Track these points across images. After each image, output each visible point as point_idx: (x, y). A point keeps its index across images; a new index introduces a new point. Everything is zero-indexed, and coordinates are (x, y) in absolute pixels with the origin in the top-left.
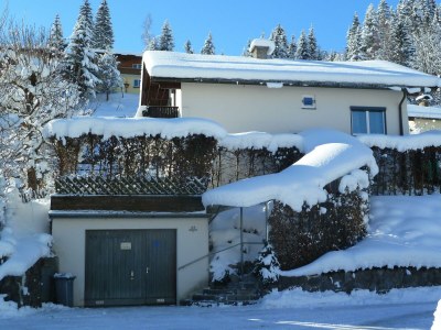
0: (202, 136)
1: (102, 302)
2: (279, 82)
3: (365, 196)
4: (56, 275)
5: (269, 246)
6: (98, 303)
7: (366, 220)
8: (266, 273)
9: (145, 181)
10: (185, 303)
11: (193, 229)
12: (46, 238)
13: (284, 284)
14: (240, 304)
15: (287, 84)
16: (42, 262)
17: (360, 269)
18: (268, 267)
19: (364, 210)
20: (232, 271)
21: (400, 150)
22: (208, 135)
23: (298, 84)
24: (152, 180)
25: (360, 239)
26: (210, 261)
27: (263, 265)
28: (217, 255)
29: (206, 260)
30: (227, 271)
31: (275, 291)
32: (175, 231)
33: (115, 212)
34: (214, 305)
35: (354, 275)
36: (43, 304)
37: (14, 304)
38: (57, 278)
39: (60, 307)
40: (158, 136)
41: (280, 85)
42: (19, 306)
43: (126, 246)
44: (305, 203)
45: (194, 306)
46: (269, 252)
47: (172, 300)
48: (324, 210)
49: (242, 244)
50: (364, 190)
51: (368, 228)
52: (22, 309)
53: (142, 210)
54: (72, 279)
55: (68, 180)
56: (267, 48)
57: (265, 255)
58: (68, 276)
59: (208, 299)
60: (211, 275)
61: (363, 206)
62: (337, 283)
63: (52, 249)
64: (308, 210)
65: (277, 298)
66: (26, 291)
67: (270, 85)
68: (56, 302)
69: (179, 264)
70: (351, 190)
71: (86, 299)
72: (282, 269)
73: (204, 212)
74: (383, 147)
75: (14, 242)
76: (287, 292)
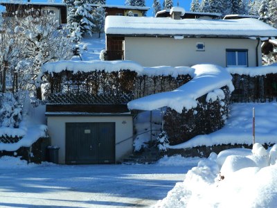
0: (128, 71)
1: (75, 162)
2: (181, 35)
3: (223, 104)
4: (50, 147)
5: (163, 132)
6: (73, 162)
7: (224, 117)
8: (161, 147)
9: (97, 95)
10: (119, 163)
11: (124, 122)
12: (43, 127)
13: (171, 153)
14: (146, 163)
15: (186, 36)
16: (41, 140)
17: (215, 145)
18: (162, 144)
19: (222, 112)
20: (145, 146)
21: (251, 75)
22: (132, 70)
23: (193, 36)
24: (101, 95)
25: (220, 128)
26: (133, 140)
27: (159, 143)
28: (138, 136)
29: (131, 139)
30: (142, 146)
31: (166, 156)
32: (114, 123)
33: (80, 113)
34: (133, 164)
35: (211, 149)
36: (42, 162)
37: (25, 162)
38: (50, 149)
39: (51, 163)
40: (103, 71)
41: (182, 37)
42: (28, 163)
43: (87, 131)
44: (184, 108)
45: (123, 165)
46: (163, 135)
47: (112, 161)
48: (196, 112)
49: (151, 131)
50: (222, 100)
51: (226, 122)
52: (30, 164)
53: (95, 112)
54: (58, 149)
55: (55, 96)
56: (180, 13)
57: (161, 137)
58: (55, 148)
59: (131, 160)
60: (134, 147)
61: (222, 109)
62: (201, 153)
63: (47, 133)
64: (186, 112)
65: (166, 160)
66: (32, 155)
67: (176, 38)
68: (49, 161)
69: (116, 142)
70: (213, 100)
71: (66, 160)
72: (170, 145)
73: (130, 113)
74: (241, 74)
75: (26, 129)
76: (172, 157)
